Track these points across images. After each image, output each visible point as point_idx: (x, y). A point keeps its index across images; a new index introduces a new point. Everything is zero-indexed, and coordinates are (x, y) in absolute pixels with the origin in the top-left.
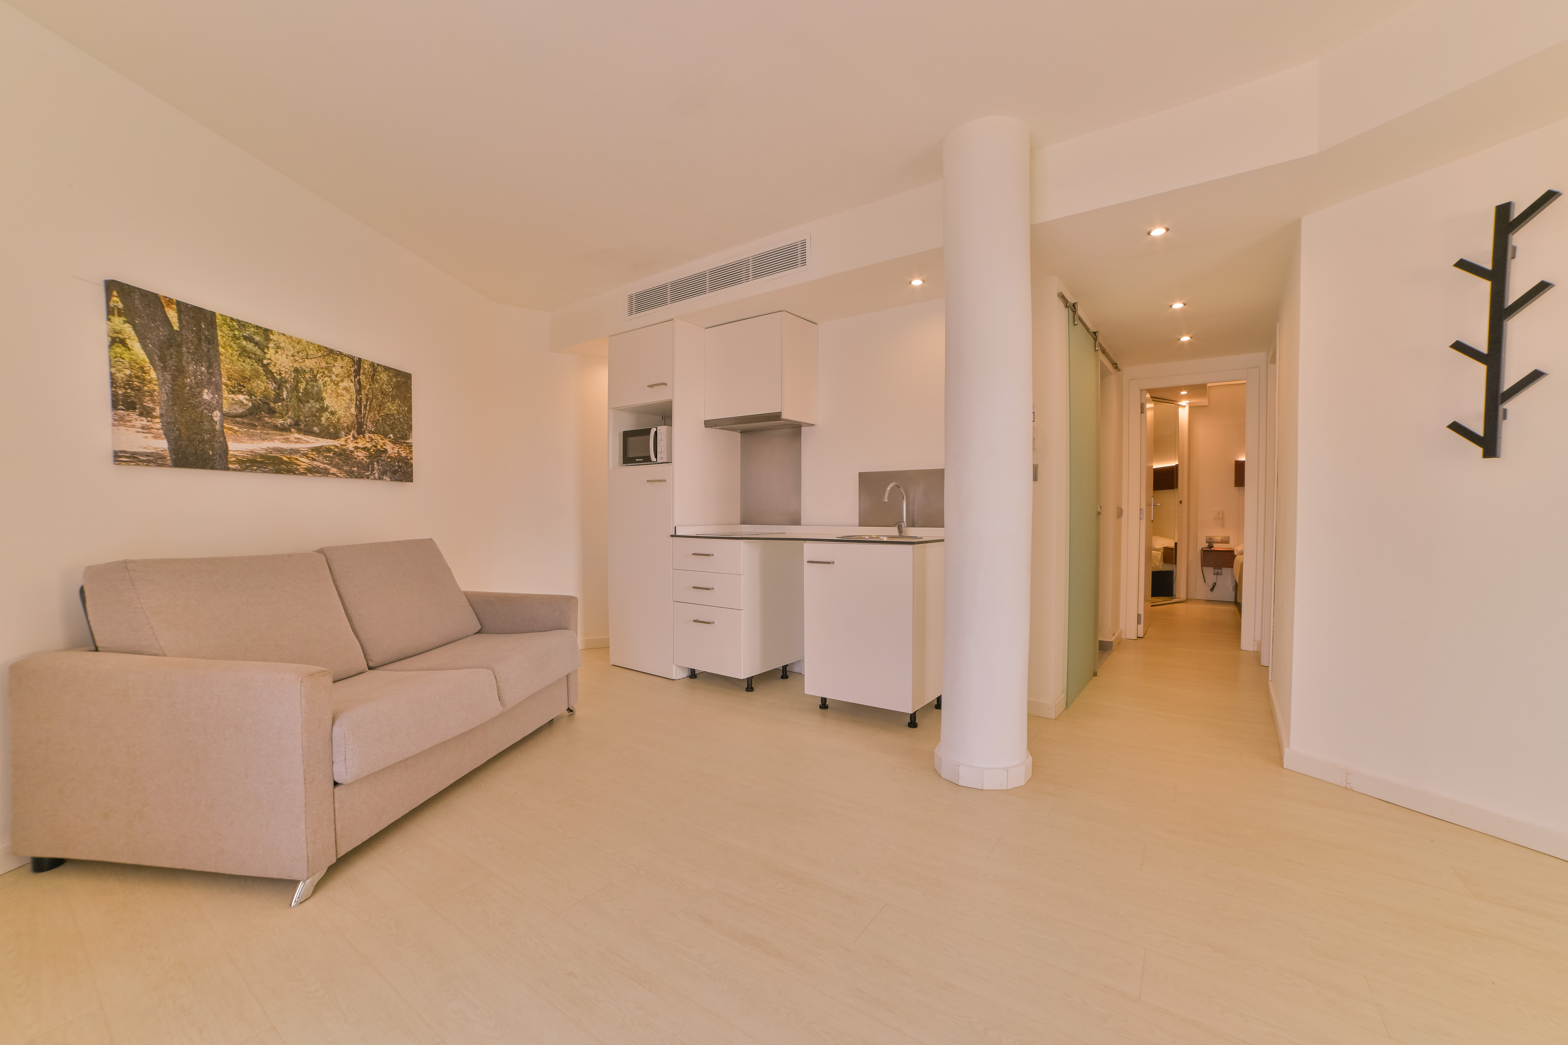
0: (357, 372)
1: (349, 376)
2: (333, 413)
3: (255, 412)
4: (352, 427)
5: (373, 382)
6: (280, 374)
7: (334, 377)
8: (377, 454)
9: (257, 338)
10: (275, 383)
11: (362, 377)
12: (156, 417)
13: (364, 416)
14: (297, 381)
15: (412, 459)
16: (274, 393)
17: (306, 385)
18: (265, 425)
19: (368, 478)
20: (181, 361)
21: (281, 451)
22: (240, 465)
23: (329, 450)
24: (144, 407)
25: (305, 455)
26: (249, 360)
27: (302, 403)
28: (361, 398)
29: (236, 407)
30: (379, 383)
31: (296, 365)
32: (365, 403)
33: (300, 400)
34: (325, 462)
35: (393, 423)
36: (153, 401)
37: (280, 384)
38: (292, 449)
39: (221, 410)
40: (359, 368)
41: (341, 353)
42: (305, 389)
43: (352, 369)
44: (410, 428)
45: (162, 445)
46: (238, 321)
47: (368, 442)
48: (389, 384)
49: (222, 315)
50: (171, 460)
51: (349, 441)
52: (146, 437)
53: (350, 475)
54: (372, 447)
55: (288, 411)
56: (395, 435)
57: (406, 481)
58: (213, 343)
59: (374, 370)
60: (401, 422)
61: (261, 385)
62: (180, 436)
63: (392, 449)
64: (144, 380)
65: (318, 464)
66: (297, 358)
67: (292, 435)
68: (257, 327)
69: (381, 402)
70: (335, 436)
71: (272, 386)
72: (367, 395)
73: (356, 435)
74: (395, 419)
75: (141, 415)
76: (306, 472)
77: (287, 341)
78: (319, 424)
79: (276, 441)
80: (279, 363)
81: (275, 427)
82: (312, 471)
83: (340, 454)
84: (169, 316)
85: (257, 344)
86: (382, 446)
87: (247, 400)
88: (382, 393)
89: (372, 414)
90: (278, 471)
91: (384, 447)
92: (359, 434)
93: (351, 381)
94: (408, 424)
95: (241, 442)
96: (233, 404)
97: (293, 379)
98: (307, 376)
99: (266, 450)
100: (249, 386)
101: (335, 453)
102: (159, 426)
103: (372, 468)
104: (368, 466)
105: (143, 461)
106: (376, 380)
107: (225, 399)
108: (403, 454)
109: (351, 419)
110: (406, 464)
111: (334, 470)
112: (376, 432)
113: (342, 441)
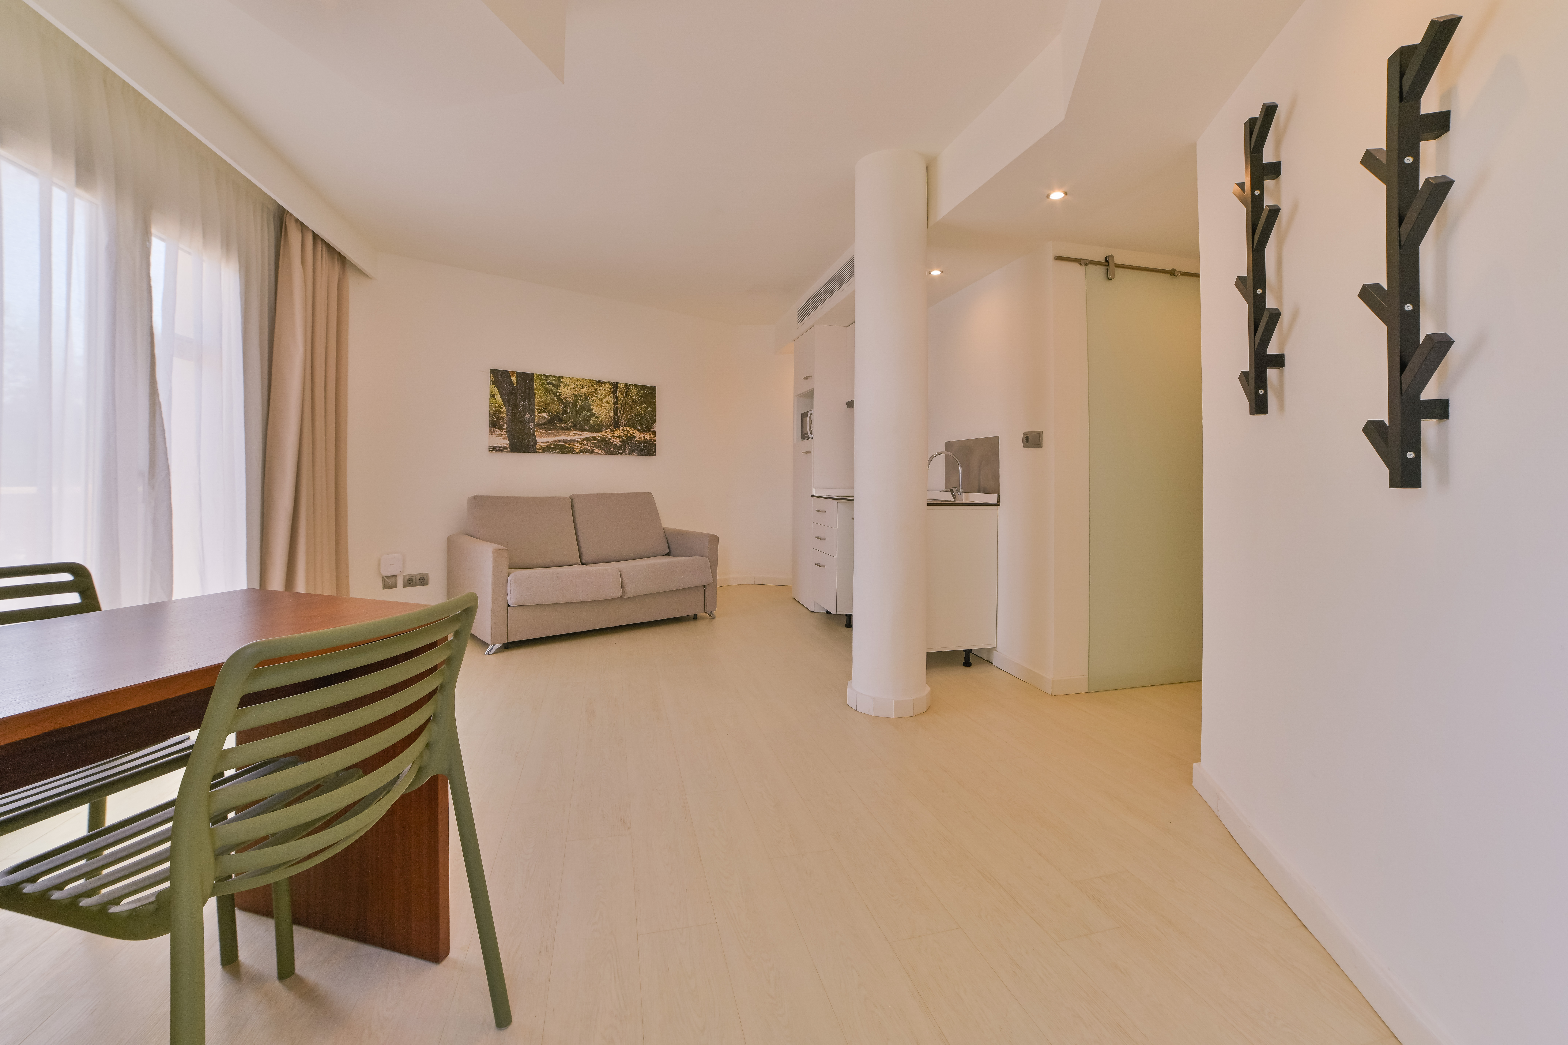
0: (615, 391)
1: (609, 394)
2: (597, 417)
4: (611, 424)
5: (626, 396)
7: (599, 396)
8: (628, 439)
9: (554, 382)
12: (505, 429)
13: (619, 417)
14: (576, 402)
15: (655, 441)
17: (581, 403)
18: (557, 428)
19: (621, 454)
21: (565, 441)
23: (594, 439)
25: (580, 443)
27: (578, 414)
28: (617, 407)
29: (542, 420)
30: (630, 396)
31: (576, 393)
32: (620, 409)
33: (577, 412)
35: (640, 419)
36: (504, 422)
37: (566, 405)
38: (571, 440)
40: (617, 388)
42: (581, 405)
43: (612, 390)
44: (654, 421)
48: (638, 395)
49: (536, 374)
50: (510, 449)
51: (608, 433)
53: (608, 452)
54: (624, 435)
55: (570, 419)
56: (642, 427)
57: (650, 455)
60: (647, 418)
61: (557, 407)
63: (639, 436)
64: (501, 412)
65: (588, 447)
66: (576, 389)
67: (571, 432)
68: (555, 376)
69: (632, 407)
70: (599, 431)
71: (561, 406)
72: (622, 404)
73: (613, 429)
76: (579, 452)
77: (571, 381)
78: (589, 424)
81: (562, 429)
82: (583, 451)
83: (602, 441)
85: (554, 385)
86: (631, 435)
87: (547, 415)
88: (633, 401)
89: (625, 415)
90: (563, 452)
92: (615, 428)
93: (611, 397)
96: (540, 419)
97: (574, 401)
99: (557, 441)
100: (549, 408)
101: (598, 440)
102: (505, 433)
103: (624, 448)
106: (629, 394)
107: (537, 416)
108: (648, 438)
109: (610, 419)
110: (650, 444)
111: (597, 450)
112: (628, 426)
113: (603, 433)
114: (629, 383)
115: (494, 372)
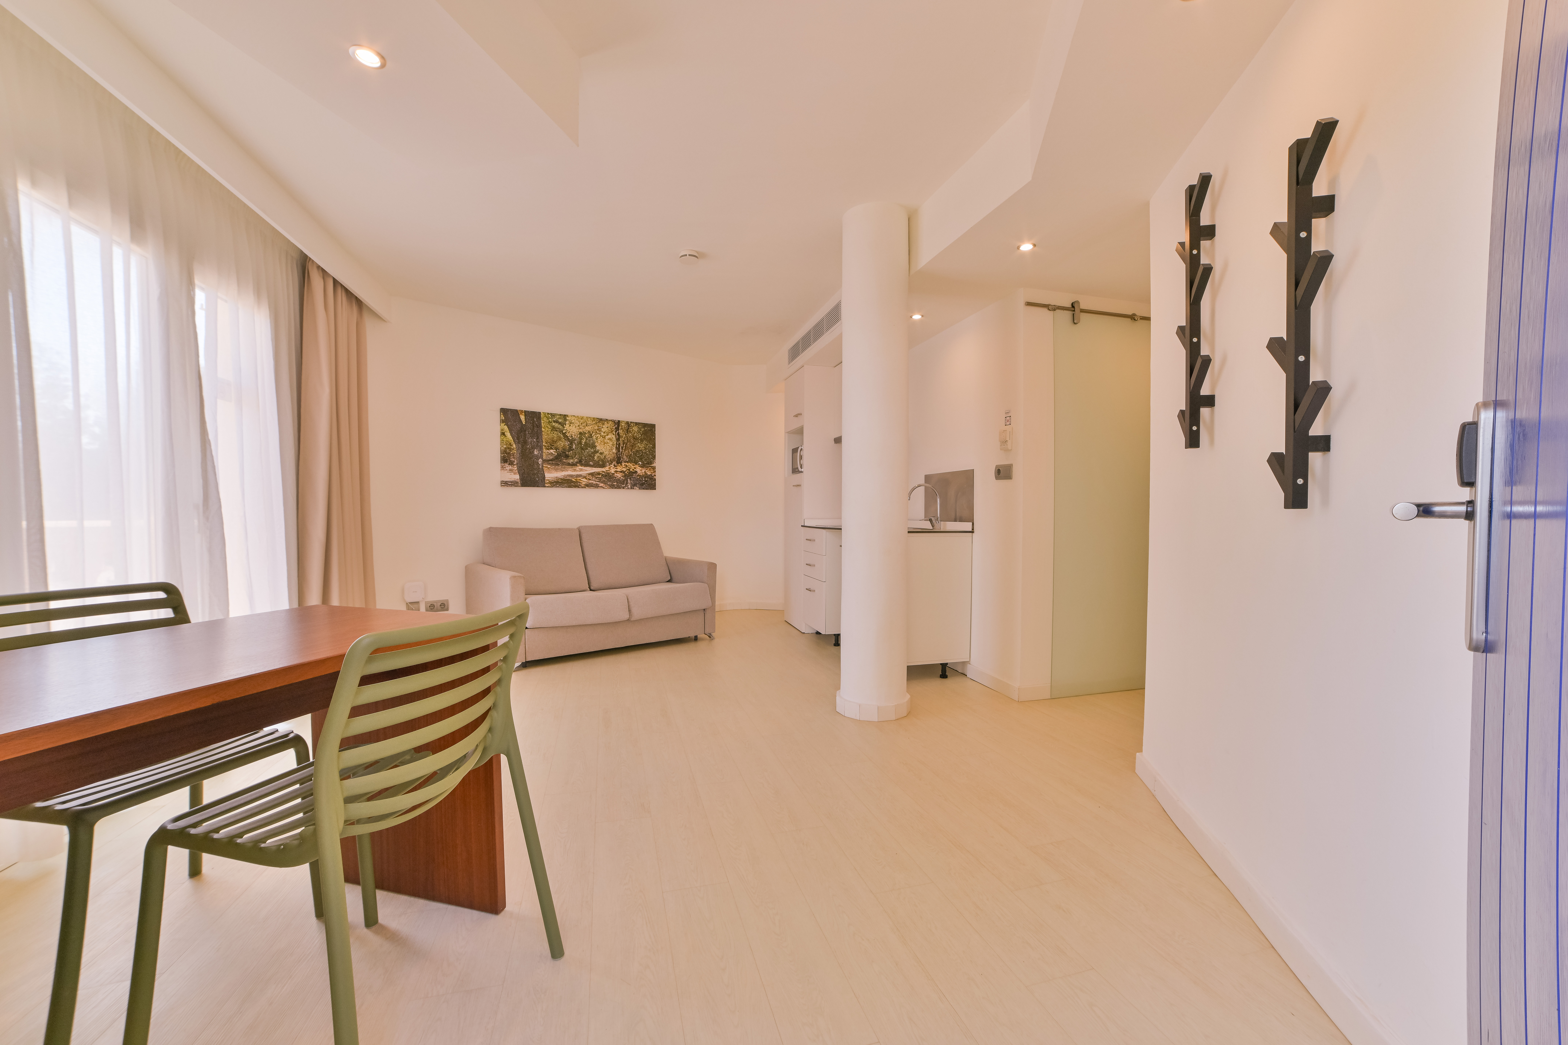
3: (559, 457)
6: (572, 436)
10: (569, 441)
11: (620, 431)
16: (568, 447)
20: (526, 438)
22: (551, 484)
24: (511, 461)
26: (556, 432)
34: (596, 480)
45: (517, 477)
52: (511, 474)
58: (539, 427)
59: (628, 426)
62: (524, 472)
74: (643, 453)
75: (509, 464)
79: (569, 471)
80: (571, 431)
84: (521, 419)
91: (635, 470)
94: (652, 455)
95: (551, 473)
98: (586, 435)
104: (624, 481)
105: (510, 485)
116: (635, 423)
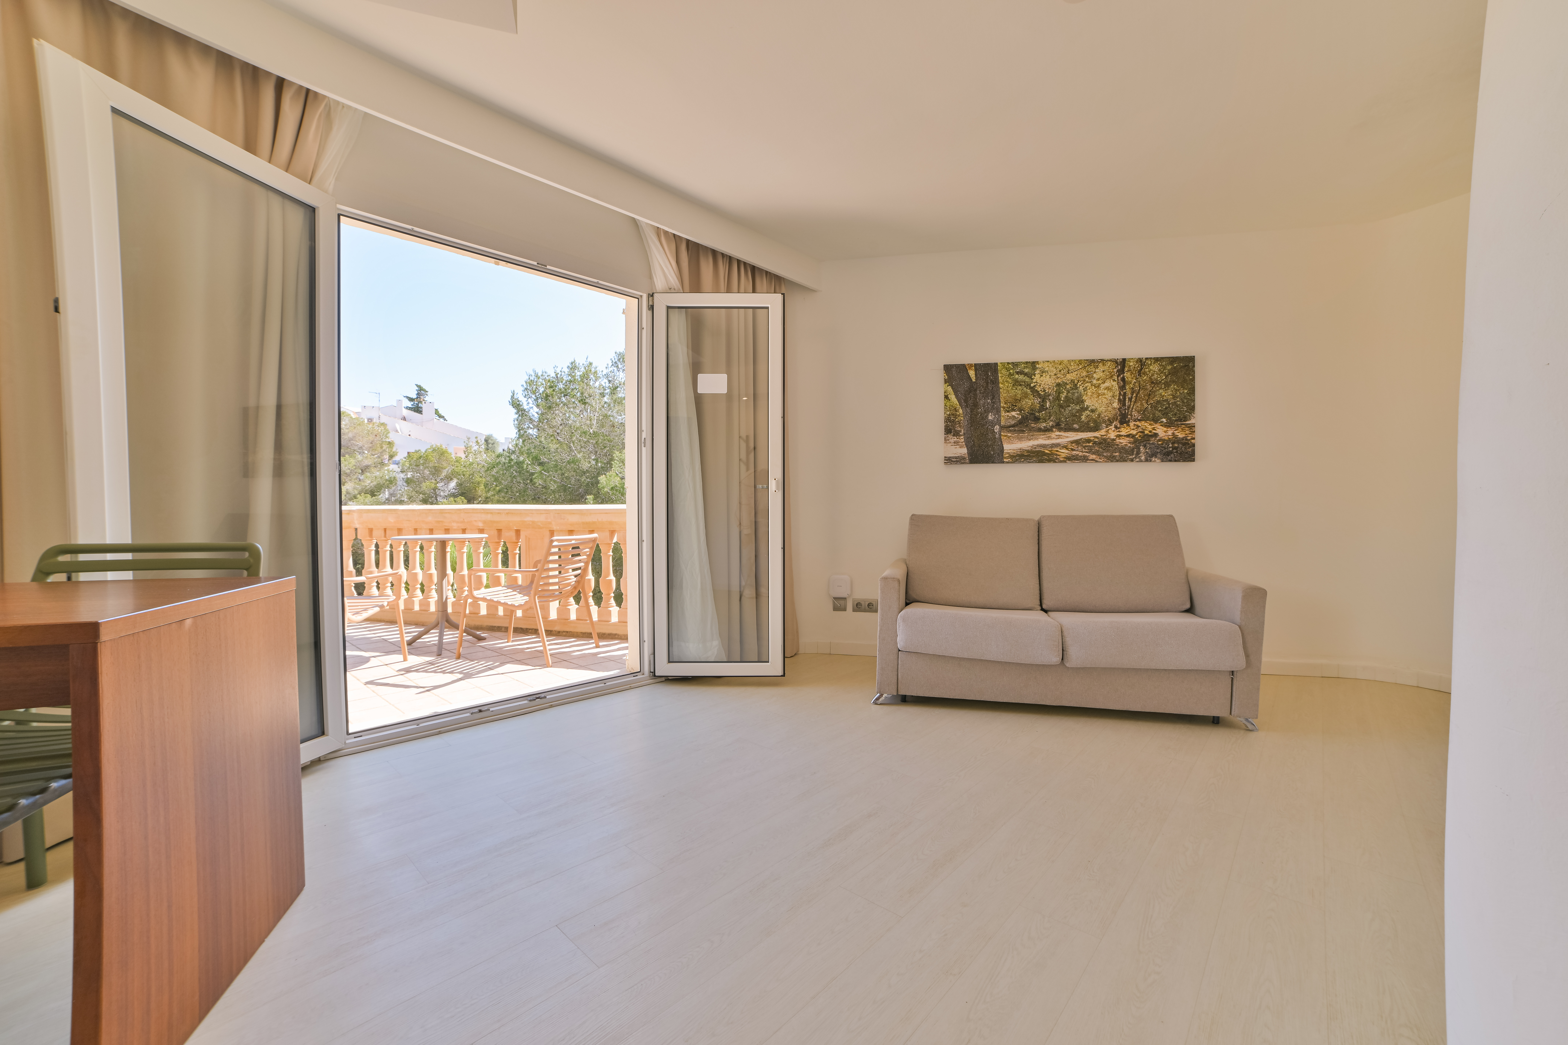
0: (1121, 371)
1: (1112, 377)
2: (1093, 411)
3: (1024, 422)
4: (1114, 418)
5: (1141, 376)
6: (1044, 391)
8: (1146, 438)
9: (1026, 370)
10: (1040, 398)
11: (1127, 374)
12: (961, 436)
13: (1129, 407)
14: (1059, 393)
15: (1194, 439)
16: (1039, 405)
17: (1067, 394)
18: (1031, 430)
19: (1132, 460)
20: (976, 399)
21: (1044, 446)
22: (1012, 459)
23: (1088, 441)
24: (956, 431)
25: (1066, 447)
26: (1020, 387)
27: (1063, 408)
28: (1125, 393)
29: (1010, 420)
30: (1147, 375)
31: (1059, 381)
32: (1130, 396)
33: (1061, 406)
34: (1084, 450)
35: (1166, 408)
36: (960, 427)
37: (1044, 399)
38: (1053, 444)
39: (1000, 425)
40: (1123, 367)
41: (1102, 360)
42: (1066, 397)
43: (1115, 370)
44: (1192, 409)
45: (964, 451)
46: (1013, 363)
47: (1133, 429)
48: (1162, 373)
49: (1002, 363)
50: (968, 459)
51: (1110, 431)
52: (956, 448)
53: (1111, 459)
54: (1137, 433)
55: (1050, 416)
56: (1169, 419)
57: (1184, 461)
58: (996, 383)
59: (1141, 365)
60: (1178, 405)
61: (1031, 402)
62: (974, 445)
63: (1164, 432)
64: (956, 415)
65: (1078, 453)
66: (1059, 376)
67: (1053, 433)
68: (1027, 363)
69: (1150, 391)
70: (1096, 429)
71: (1037, 401)
72: (1133, 388)
73: (1118, 426)
74: (1170, 404)
75: (954, 435)
76: (1065, 460)
77: (1050, 365)
78: (1079, 422)
79: (1040, 440)
81: (1040, 430)
82: (1070, 459)
83: (1100, 443)
84: (970, 375)
85: (1026, 374)
86: (1151, 431)
87: (1018, 414)
88: (1152, 383)
89: (1139, 404)
90: (1041, 461)
91: (1154, 431)
92: (1122, 423)
93: (1114, 380)
95: (1013, 443)
96: (1007, 419)
97: (1056, 392)
98: (1068, 387)
99: (1032, 447)
100: (1019, 405)
101: (1095, 443)
102: (963, 440)
103: (1137, 452)
104: (1133, 450)
105: (954, 461)
106: (1145, 373)
107: (1003, 417)
108: (1181, 435)
109: (1113, 412)
110: (1184, 444)
111: (1094, 457)
112: (1145, 419)
113: (1103, 432)
114: (1144, 356)
115: (948, 368)
116: (1154, 358)
